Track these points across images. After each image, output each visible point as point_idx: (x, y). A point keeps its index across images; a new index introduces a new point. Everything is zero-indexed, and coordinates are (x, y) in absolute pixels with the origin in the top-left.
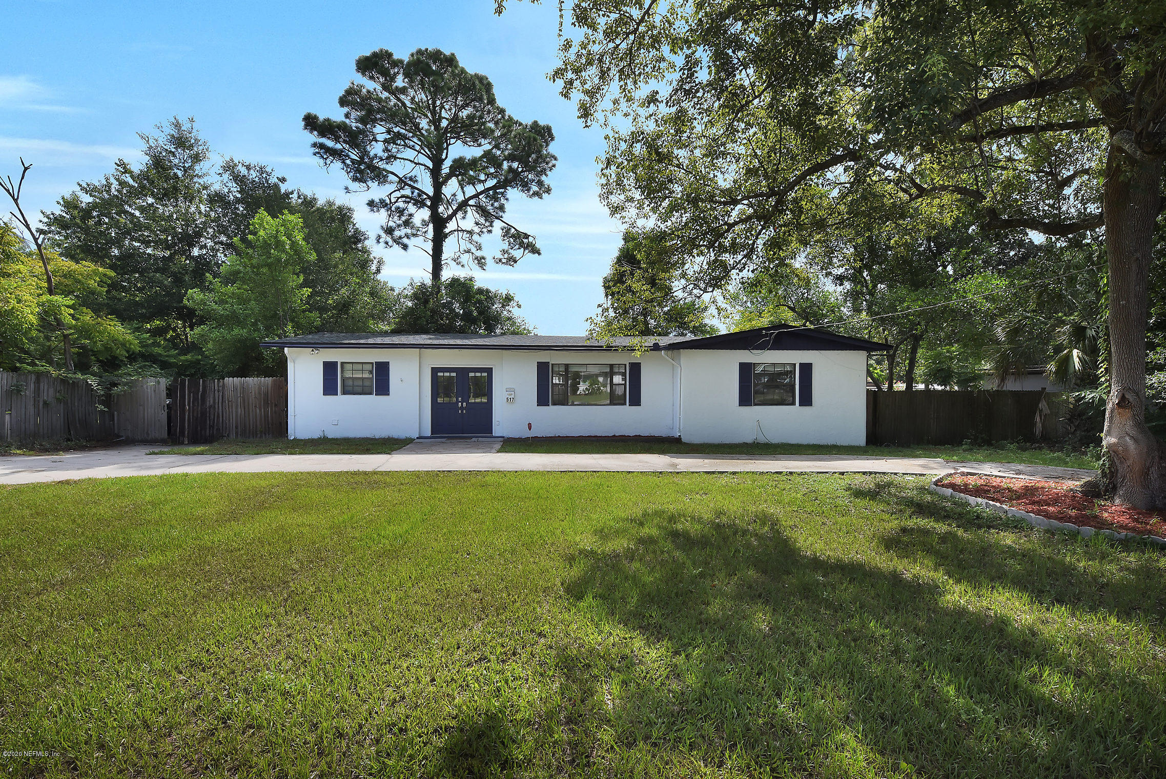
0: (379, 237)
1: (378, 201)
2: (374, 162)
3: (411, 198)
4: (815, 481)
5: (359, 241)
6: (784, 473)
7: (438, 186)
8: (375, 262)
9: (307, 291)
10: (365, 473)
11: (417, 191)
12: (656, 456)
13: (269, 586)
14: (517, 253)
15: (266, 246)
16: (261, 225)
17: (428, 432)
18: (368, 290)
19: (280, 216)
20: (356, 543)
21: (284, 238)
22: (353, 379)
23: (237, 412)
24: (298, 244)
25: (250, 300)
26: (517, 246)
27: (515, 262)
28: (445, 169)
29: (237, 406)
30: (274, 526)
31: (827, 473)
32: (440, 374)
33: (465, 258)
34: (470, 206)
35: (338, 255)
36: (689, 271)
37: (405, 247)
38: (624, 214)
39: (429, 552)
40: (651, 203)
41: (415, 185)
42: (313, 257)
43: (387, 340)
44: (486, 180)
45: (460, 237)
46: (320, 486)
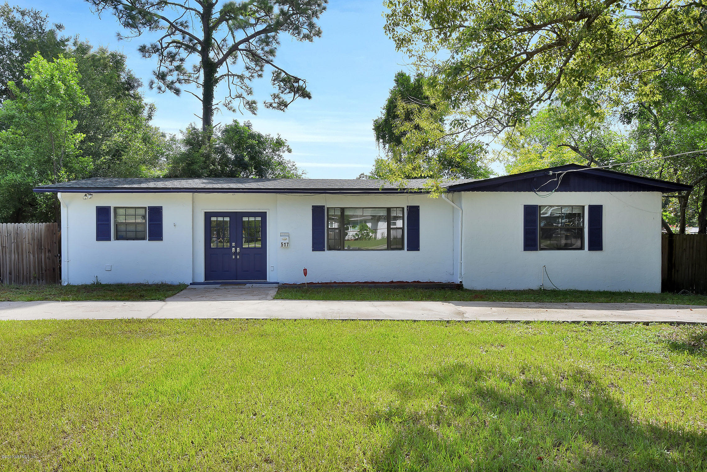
0: (152, 83)
1: (150, 46)
2: (146, 7)
3: (182, 44)
4: (618, 332)
5: (133, 87)
6: (582, 323)
7: (208, 31)
8: (147, 108)
9: (81, 136)
10: (140, 321)
11: (187, 36)
12: (439, 303)
13: (37, 453)
14: (287, 97)
15: (41, 90)
16: (36, 69)
17: (201, 278)
18: (140, 136)
19: (55, 60)
20: (132, 401)
21: (60, 83)
22: (126, 224)
23: (10, 258)
24: (73, 89)
25: (23, 145)
26: (288, 90)
27: (286, 106)
28: (216, 13)
29: (11, 251)
30: (45, 380)
31: (629, 322)
32: (214, 219)
33: (236, 103)
34: (240, 50)
35: (112, 100)
36: (480, 106)
37: (177, 92)
38: (410, 47)
39: (210, 412)
40: (440, 34)
41: (186, 30)
42: (87, 102)
43: (160, 185)
44: (256, 24)
45: (231, 82)
46: (93, 335)
